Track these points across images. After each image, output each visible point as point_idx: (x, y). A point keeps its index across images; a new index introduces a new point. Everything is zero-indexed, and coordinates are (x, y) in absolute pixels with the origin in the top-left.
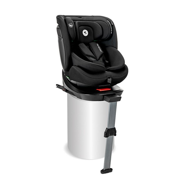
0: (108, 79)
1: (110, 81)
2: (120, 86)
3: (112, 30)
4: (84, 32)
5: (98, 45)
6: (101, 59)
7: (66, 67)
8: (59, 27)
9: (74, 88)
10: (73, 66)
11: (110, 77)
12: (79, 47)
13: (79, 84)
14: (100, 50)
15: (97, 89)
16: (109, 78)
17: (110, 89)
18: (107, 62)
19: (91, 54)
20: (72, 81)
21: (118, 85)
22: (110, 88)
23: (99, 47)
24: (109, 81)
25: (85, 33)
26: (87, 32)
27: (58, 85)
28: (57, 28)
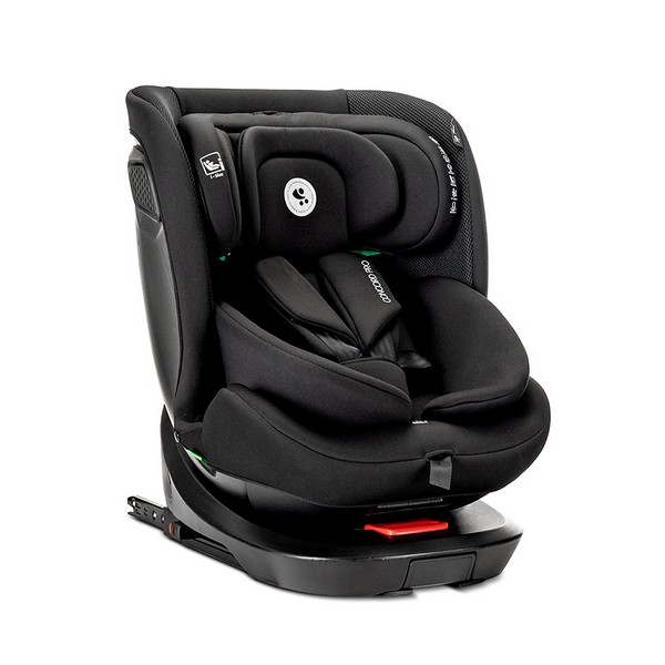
0: (434, 468)
1: (441, 475)
2: (500, 507)
3: (454, 193)
4: (296, 194)
5: (367, 268)
6: (387, 345)
7: (184, 393)
8: (140, 159)
9: (234, 520)
10: (225, 391)
11: (445, 455)
12: (256, 273)
13: (259, 492)
14: (381, 293)
15: (368, 527)
16: (439, 458)
17: (445, 526)
18: (421, 363)
19: (326, 315)
20: (220, 478)
21: (490, 499)
22: (442, 520)
23: (374, 280)
24: (439, 475)
25: (300, 197)
26: (310, 193)
27: (137, 499)
28: (133, 165)
